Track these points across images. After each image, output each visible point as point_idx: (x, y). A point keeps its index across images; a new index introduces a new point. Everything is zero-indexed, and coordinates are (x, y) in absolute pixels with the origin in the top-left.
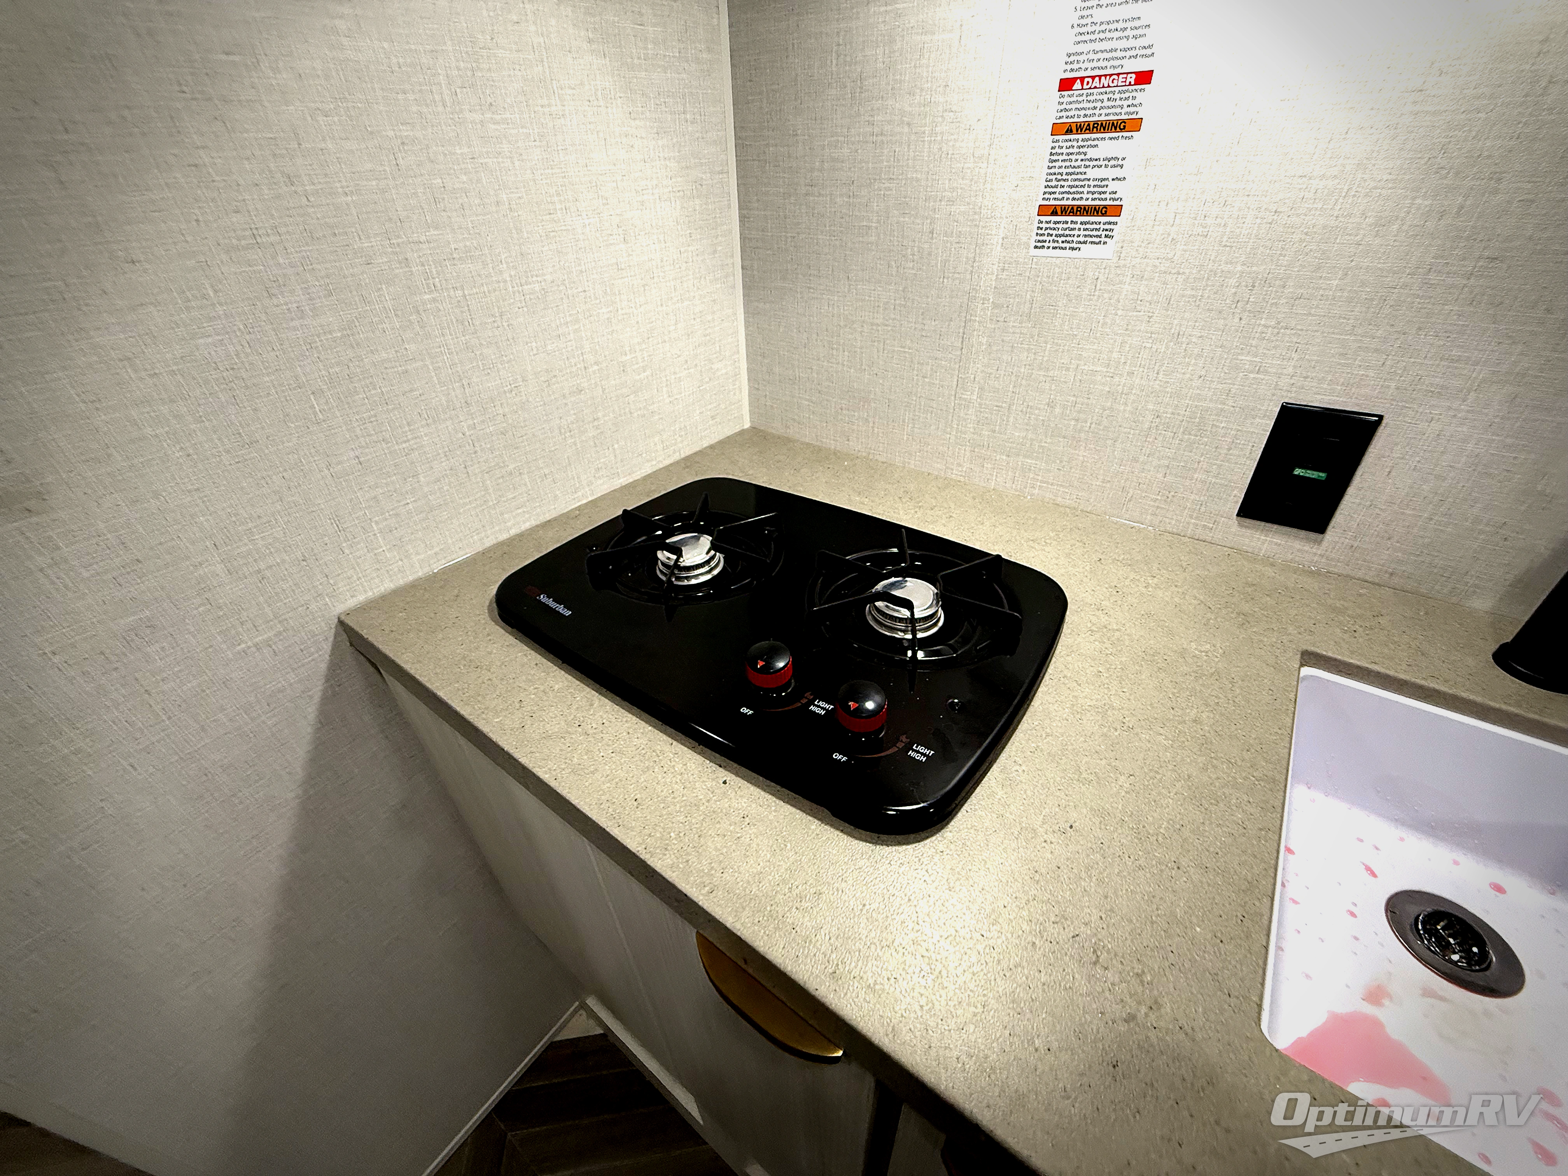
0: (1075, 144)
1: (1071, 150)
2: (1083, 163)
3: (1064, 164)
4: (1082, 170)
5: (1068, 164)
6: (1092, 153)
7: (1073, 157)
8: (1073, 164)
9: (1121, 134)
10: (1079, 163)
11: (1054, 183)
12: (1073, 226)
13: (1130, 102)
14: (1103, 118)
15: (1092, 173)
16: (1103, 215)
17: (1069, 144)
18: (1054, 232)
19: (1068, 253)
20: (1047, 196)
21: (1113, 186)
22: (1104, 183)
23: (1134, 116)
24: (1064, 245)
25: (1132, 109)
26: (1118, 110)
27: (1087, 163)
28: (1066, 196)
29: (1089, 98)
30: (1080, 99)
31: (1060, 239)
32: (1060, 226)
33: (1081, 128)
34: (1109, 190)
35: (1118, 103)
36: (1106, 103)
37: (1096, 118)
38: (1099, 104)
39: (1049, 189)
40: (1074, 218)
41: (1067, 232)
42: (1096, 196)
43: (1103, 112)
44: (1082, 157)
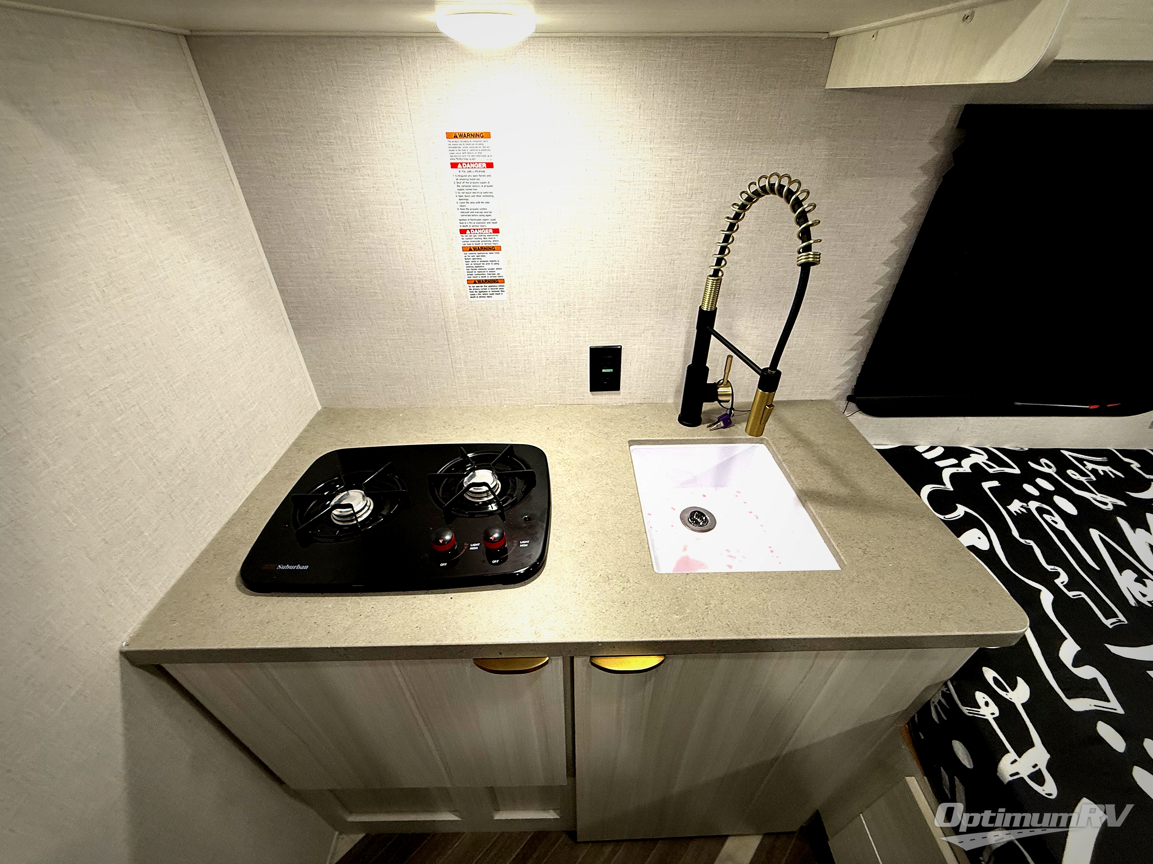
0: (474, 255)
1: (474, 258)
2: (481, 263)
3: (473, 263)
4: (482, 265)
5: (475, 263)
6: (483, 259)
7: (476, 260)
8: (477, 263)
9: (494, 252)
10: (479, 263)
11: (471, 271)
12: (486, 288)
13: (494, 240)
14: (484, 245)
15: (486, 267)
16: (498, 283)
17: (473, 255)
18: (478, 291)
19: (487, 299)
20: (469, 276)
21: (497, 272)
22: (493, 270)
23: (497, 245)
24: (484, 296)
25: (495, 242)
26: (489, 243)
27: (483, 263)
28: (478, 276)
29: (475, 237)
30: (471, 237)
31: (482, 293)
32: (480, 288)
33: (475, 249)
34: (496, 273)
35: (488, 240)
36: (483, 240)
37: (481, 245)
38: (480, 240)
39: (470, 273)
40: (486, 285)
41: (484, 290)
42: (491, 275)
43: (484, 243)
44: (480, 260)
